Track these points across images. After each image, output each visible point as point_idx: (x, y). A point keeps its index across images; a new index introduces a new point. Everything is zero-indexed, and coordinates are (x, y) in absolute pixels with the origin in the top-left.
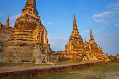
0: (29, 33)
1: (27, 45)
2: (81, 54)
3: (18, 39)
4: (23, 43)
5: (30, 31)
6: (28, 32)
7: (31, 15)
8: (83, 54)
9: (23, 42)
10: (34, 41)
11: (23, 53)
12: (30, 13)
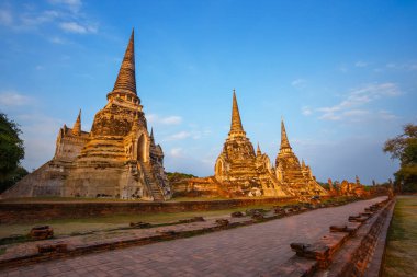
0: (115, 143)
1: (110, 166)
2: (247, 183)
3: (94, 155)
4: (103, 162)
5: (119, 137)
6: (115, 139)
7: (123, 105)
8: (251, 182)
10: (125, 158)
11: (102, 180)
12: (121, 101)
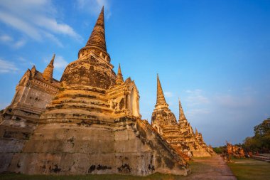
3: (75, 107)
4: (89, 116)
5: (101, 89)
6: (96, 91)
8: (182, 145)
9: (88, 113)
10: (113, 114)
11: (91, 141)
12: (97, 56)
